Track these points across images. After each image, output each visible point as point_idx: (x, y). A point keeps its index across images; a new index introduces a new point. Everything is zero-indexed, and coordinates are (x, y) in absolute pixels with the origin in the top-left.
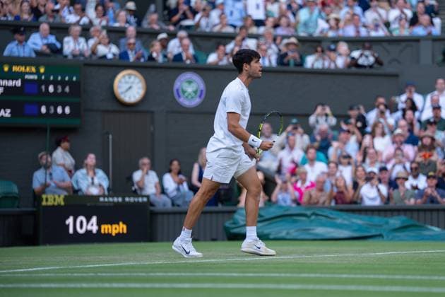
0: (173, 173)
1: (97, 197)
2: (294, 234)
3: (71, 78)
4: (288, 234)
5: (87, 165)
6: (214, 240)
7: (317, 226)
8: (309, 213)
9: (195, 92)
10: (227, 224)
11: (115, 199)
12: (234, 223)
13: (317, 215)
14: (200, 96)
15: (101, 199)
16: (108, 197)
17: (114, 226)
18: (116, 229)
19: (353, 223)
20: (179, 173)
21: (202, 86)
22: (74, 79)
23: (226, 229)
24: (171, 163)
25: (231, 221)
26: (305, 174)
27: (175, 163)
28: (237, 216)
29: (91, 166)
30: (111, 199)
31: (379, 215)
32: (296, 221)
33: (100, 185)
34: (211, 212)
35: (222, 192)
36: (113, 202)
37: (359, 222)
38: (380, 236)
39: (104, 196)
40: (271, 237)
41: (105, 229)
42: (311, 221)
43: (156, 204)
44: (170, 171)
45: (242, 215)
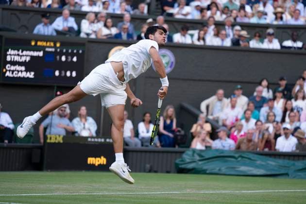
0: (145, 122)
1: (86, 138)
2: (224, 170)
3: (78, 51)
4: (219, 170)
5: (80, 115)
6: (168, 172)
7: (241, 165)
8: (237, 155)
9: (167, 63)
10: (178, 161)
11: (99, 140)
12: (182, 161)
13: (243, 157)
14: (171, 67)
15: (89, 140)
16: (94, 138)
17: (97, 159)
18: (98, 161)
19: (268, 164)
20: (150, 122)
21: (173, 59)
22: (81, 52)
23: (177, 165)
24: (144, 115)
25: (180, 159)
26: (242, 126)
27: (148, 115)
28: (184, 156)
29: (83, 116)
30: (96, 140)
31: (289, 159)
32: (227, 161)
33: (89, 130)
34: (168, 152)
35: (179, 137)
36: (98, 142)
37: (273, 163)
38: (287, 174)
39: (92, 137)
40: (208, 172)
41: (90, 161)
42: (238, 161)
43: (130, 144)
44: (143, 121)
45: (189, 155)
